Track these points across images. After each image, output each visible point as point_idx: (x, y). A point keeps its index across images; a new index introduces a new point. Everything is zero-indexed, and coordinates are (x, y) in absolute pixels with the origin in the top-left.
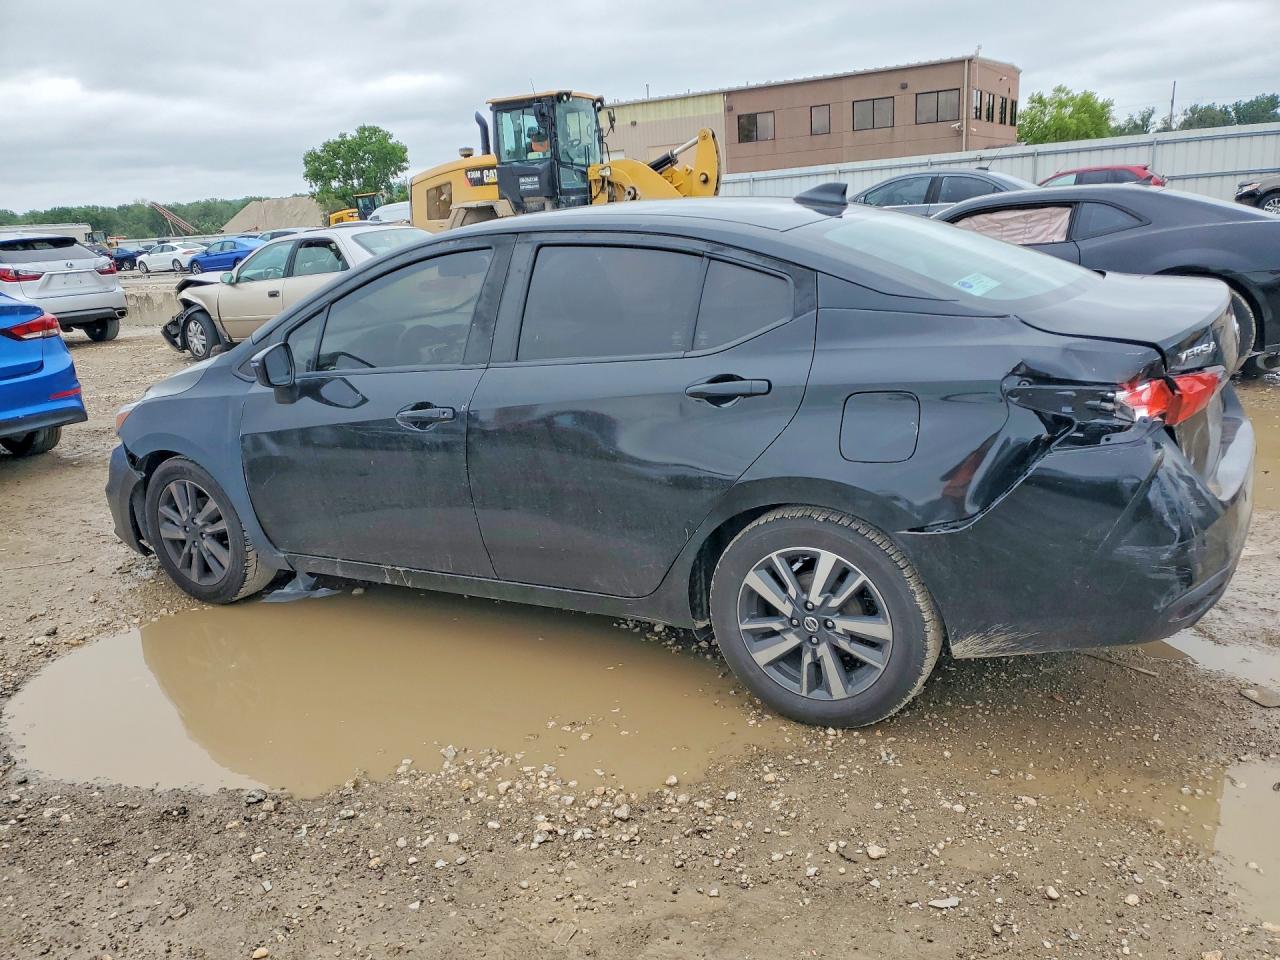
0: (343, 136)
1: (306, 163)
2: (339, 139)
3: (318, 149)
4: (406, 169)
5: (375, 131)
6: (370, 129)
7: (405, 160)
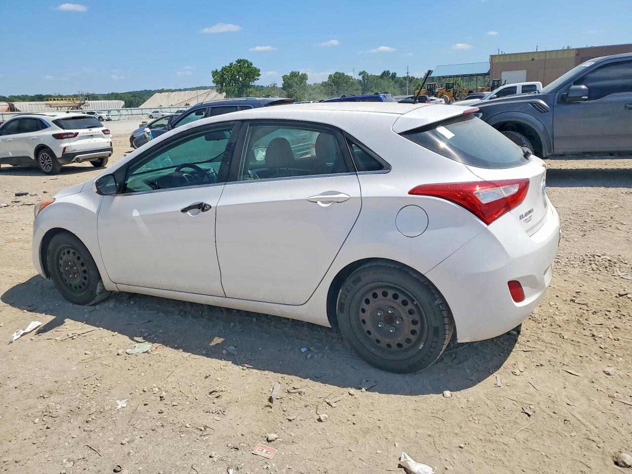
0: (231, 64)
1: (213, 76)
2: (229, 65)
3: (219, 70)
4: (258, 79)
5: (246, 61)
6: (243, 60)
7: (259, 75)
